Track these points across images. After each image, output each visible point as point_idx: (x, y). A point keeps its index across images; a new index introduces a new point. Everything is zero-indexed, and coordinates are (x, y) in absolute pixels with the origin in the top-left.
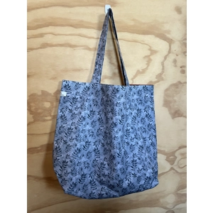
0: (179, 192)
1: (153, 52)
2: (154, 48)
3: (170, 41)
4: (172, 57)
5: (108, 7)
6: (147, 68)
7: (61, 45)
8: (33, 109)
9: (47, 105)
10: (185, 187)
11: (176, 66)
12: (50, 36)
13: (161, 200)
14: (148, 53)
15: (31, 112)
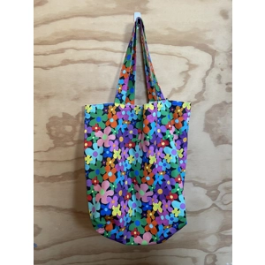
0: (222, 233)
1: (192, 66)
2: (193, 62)
3: (213, 53)
4: (215, 72)
5: (138, 15)
6: (184, 87)
7: (84, 61)
8: (53, 133)
9: (69, 129)
10: (230, 227)
11: (220, 83)
12: (71, 51)
13: (201, 241)
14: (186, 68)
15: (52, 137)
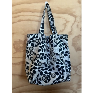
0: (79, 83)
2: (68, 20)
3: (75, 17)
4: (76, 24)
5: (46, 2)
6: (64, 29)
7: (27, 20)
8: (16, 47)
9: (21, 45)
11: (78, 28)
12: (22, 17)
13: (71, 87)
14: (65, 22)
15: (15, 48)
